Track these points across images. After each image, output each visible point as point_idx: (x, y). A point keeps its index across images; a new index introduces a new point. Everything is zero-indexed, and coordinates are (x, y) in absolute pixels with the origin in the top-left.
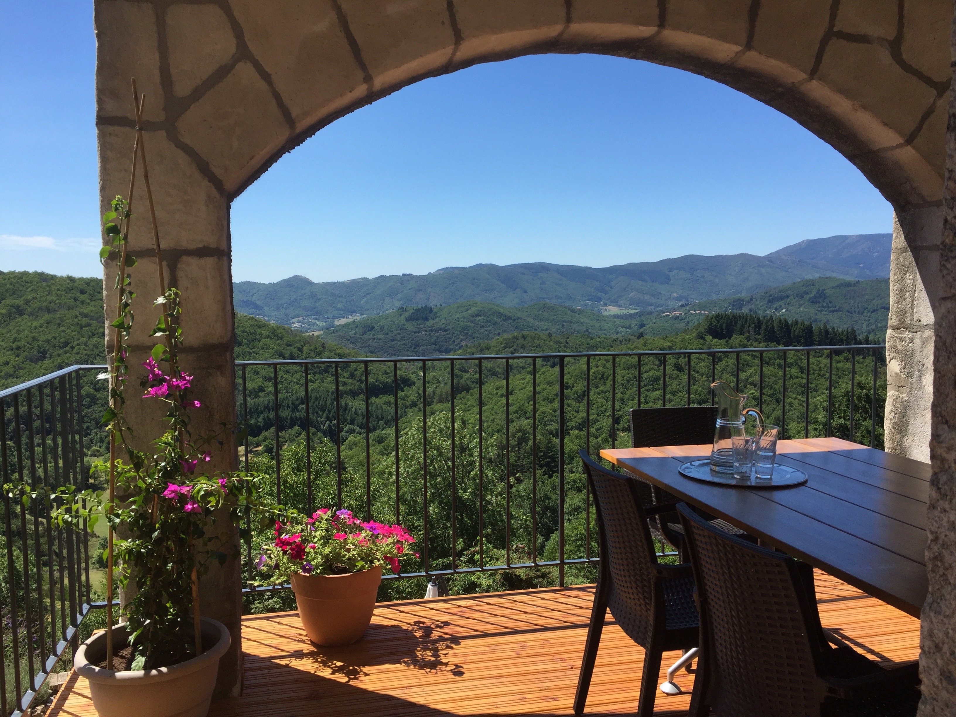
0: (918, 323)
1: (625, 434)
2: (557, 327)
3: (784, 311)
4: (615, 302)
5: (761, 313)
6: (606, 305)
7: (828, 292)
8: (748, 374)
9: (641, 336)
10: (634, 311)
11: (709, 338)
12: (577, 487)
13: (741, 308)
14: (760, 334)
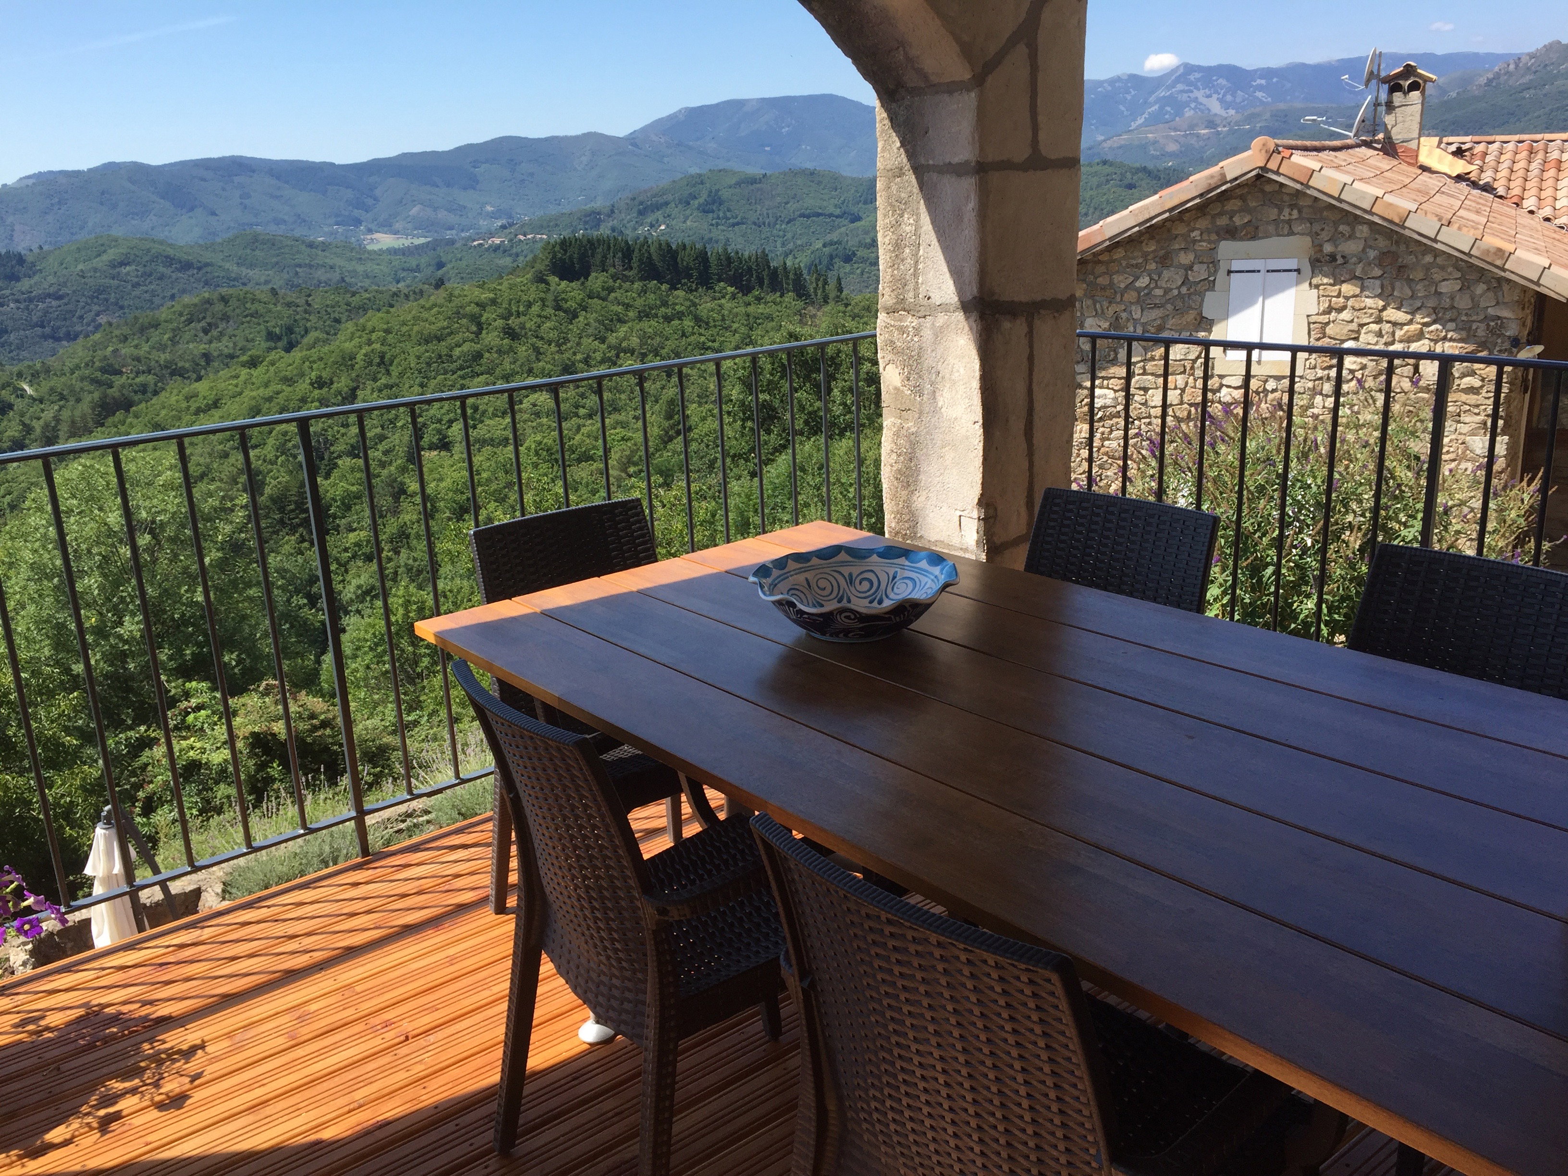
0: (925, 302)
1: (436, 453)
2: (286, 276)
3: (663, 227)
4: (387, 226)
5: (630, 235)
6: (370, 231)
7: (725, 194)
8: (621, 334)
9: (439, 284)
10: (422, 240)
11: (553, 279)
12: (363, 554)
13: (597, 226)
14: (631, 268)
